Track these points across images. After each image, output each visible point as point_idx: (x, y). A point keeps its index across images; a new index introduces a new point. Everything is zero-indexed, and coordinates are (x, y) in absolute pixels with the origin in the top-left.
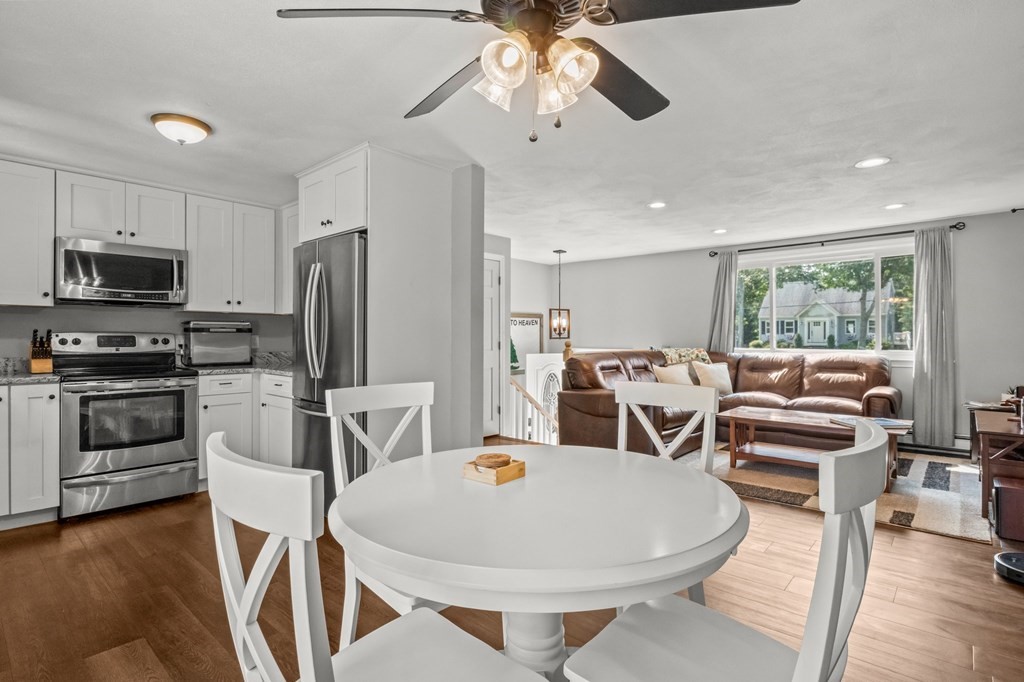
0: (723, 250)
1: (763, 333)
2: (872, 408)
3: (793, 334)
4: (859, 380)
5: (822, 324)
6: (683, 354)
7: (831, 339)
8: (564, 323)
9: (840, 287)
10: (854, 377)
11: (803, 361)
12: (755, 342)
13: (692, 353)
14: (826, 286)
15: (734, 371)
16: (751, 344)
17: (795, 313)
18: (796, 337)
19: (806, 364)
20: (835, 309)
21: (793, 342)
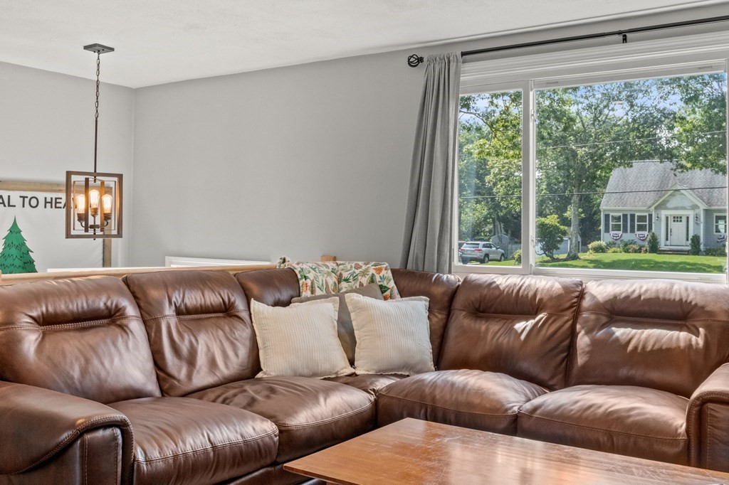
0: (435, 53)
1: (607, 230)
2: (709, 429)
3: (646, 233)
4: (690, 346)
5: (684, 220)
6: (345, 275)
7: (696, 240)
8: (108, 203)
9: (707, 167)
10: (681, 337)
11: (581, 295)
12: (595, 244)
13: (364, 274)
14: (689, 165)
15: (440, 316)
16: (590, 246)
17: (649, 203)
18: (649, 237)
19: (586, 303)
20: (701, 198)
21: (646, 244)
